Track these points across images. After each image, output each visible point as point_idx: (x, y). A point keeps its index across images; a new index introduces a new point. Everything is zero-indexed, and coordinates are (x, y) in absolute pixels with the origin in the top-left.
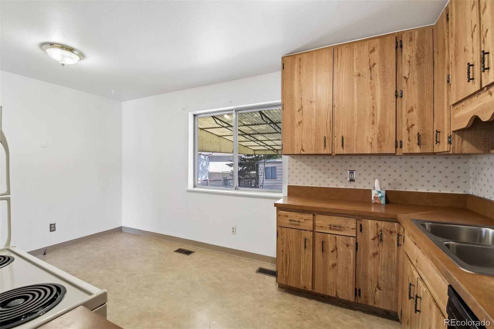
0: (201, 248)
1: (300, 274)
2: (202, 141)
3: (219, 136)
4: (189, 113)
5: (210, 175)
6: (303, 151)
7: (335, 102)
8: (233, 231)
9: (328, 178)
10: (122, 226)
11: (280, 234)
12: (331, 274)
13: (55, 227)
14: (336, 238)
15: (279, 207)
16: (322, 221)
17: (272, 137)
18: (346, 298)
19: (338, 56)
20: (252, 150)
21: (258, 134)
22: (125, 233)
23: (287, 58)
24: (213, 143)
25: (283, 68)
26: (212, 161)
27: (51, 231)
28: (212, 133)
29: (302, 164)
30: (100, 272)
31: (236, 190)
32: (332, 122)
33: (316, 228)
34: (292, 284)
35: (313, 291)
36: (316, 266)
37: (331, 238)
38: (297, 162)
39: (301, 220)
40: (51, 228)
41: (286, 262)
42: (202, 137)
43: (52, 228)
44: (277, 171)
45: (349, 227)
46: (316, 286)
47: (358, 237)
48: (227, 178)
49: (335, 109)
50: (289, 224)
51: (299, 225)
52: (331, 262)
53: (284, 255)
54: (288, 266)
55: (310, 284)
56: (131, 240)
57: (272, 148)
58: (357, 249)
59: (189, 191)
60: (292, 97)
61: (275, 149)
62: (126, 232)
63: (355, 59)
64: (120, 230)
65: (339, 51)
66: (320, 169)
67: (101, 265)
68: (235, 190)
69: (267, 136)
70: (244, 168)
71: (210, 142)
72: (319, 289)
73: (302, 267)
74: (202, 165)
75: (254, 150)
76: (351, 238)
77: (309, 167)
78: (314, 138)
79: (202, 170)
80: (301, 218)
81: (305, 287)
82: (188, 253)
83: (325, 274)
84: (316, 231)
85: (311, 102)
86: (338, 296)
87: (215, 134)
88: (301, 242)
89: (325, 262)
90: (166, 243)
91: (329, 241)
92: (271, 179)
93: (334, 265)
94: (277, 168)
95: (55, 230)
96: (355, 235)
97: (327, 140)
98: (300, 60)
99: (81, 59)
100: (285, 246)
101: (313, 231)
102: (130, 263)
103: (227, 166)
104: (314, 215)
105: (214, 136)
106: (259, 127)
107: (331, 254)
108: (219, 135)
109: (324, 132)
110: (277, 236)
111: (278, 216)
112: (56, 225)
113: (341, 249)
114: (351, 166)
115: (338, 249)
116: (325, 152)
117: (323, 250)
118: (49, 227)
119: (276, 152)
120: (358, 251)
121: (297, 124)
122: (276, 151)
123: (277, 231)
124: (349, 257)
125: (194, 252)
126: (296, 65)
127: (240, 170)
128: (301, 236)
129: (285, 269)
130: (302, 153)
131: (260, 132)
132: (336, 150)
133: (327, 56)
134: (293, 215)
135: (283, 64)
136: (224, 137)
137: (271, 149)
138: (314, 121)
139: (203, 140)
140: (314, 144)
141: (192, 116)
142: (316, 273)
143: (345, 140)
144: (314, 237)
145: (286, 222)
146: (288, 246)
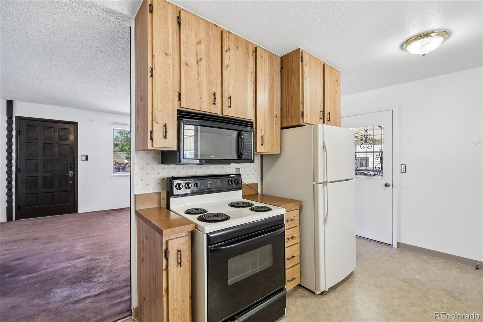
99: (446, 39)
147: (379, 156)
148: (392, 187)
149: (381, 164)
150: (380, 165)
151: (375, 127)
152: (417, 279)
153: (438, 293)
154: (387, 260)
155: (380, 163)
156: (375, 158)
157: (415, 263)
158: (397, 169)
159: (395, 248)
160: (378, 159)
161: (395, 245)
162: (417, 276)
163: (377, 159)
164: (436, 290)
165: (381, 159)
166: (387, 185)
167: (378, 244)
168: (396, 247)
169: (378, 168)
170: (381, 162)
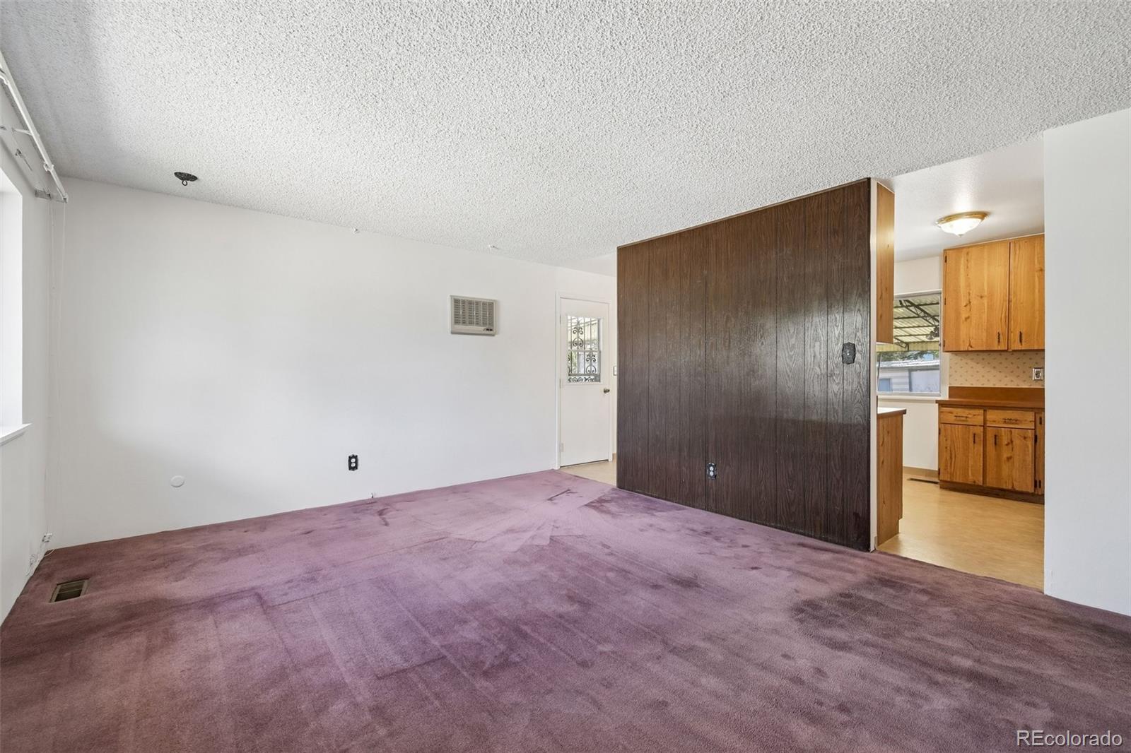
1: (968, 469)
6: (971, 347)
7: (1012, 297)
9: (1006, 377)
11: (942, 430)
12: (1005, 468)
14: (1011, 432)
15: (942, 404)
16: (993, 416)
18: (1024, 489)
19: (1015, 250)
23: (950, 251)
25: (946, 261)
29: (969, 361)
32: (1008, 317)
33: (988, 422)
34: (959, 479)
35: (985, 486)
36: (988, 460)
37: (1005, 432)
38: (961, 360)
39: (970, 416)
41: (951, 458)
45: (1026, 421)
46: (988, 480)
47: (1038, 430)
49: (1012, 304)
50: (955, 420)
51: (967, 421)
52: (1005, 455)
53: (949, 452)
54: (953, 463)
55: (981, 479)
58: (1036, 441)
60: (957, 291)
63: (1036, 254)
65: (1017, 246)
66: (994, 368)
72: (991, 482)
73: (971, 463)
76: (1030, 431)
77: (979, 365)
78: (985, 334)
80: (970, 414)
81: (975, 482)
83: (999, 467)
84: (988, 425)
85: (982, 297)
86: (1015, 487)
88: (969, 438)
89: (999, 457)
91: (1003, 434)
93: (1009, 458)
94: (893, 381)
96: (1033, 428)
97: (1001, 336)
98: (968, 254)
100: (949, 442)
101: (984, 426)
104: (984, 411)
107: (1005, 448)
109: (998, 327)
110: (939, 433)
111: (940, 413)
113: (1017, 442)
114: (1037, 363)
115: (1014, 443)
116: (1000, 348)
117: (996, 444)
119: (905, 348)
120: (1038, 443)
121: (964, 319)
122: (904, 345)
123: (940, 430)
124: (1026, 449)
126: (963, 259)
128: (969, 432)
129: (949, 465)
130: (970, 349)
132: (1012, 346)
133: (1001, 252)
134: (959, 411)
135: (946, 257)
138: (985, 316)
140: (984, 340)
142: (988, 467)
143: (1023, 336)
144: (985, 432)
145: (951, 418)
146: (952, 441)
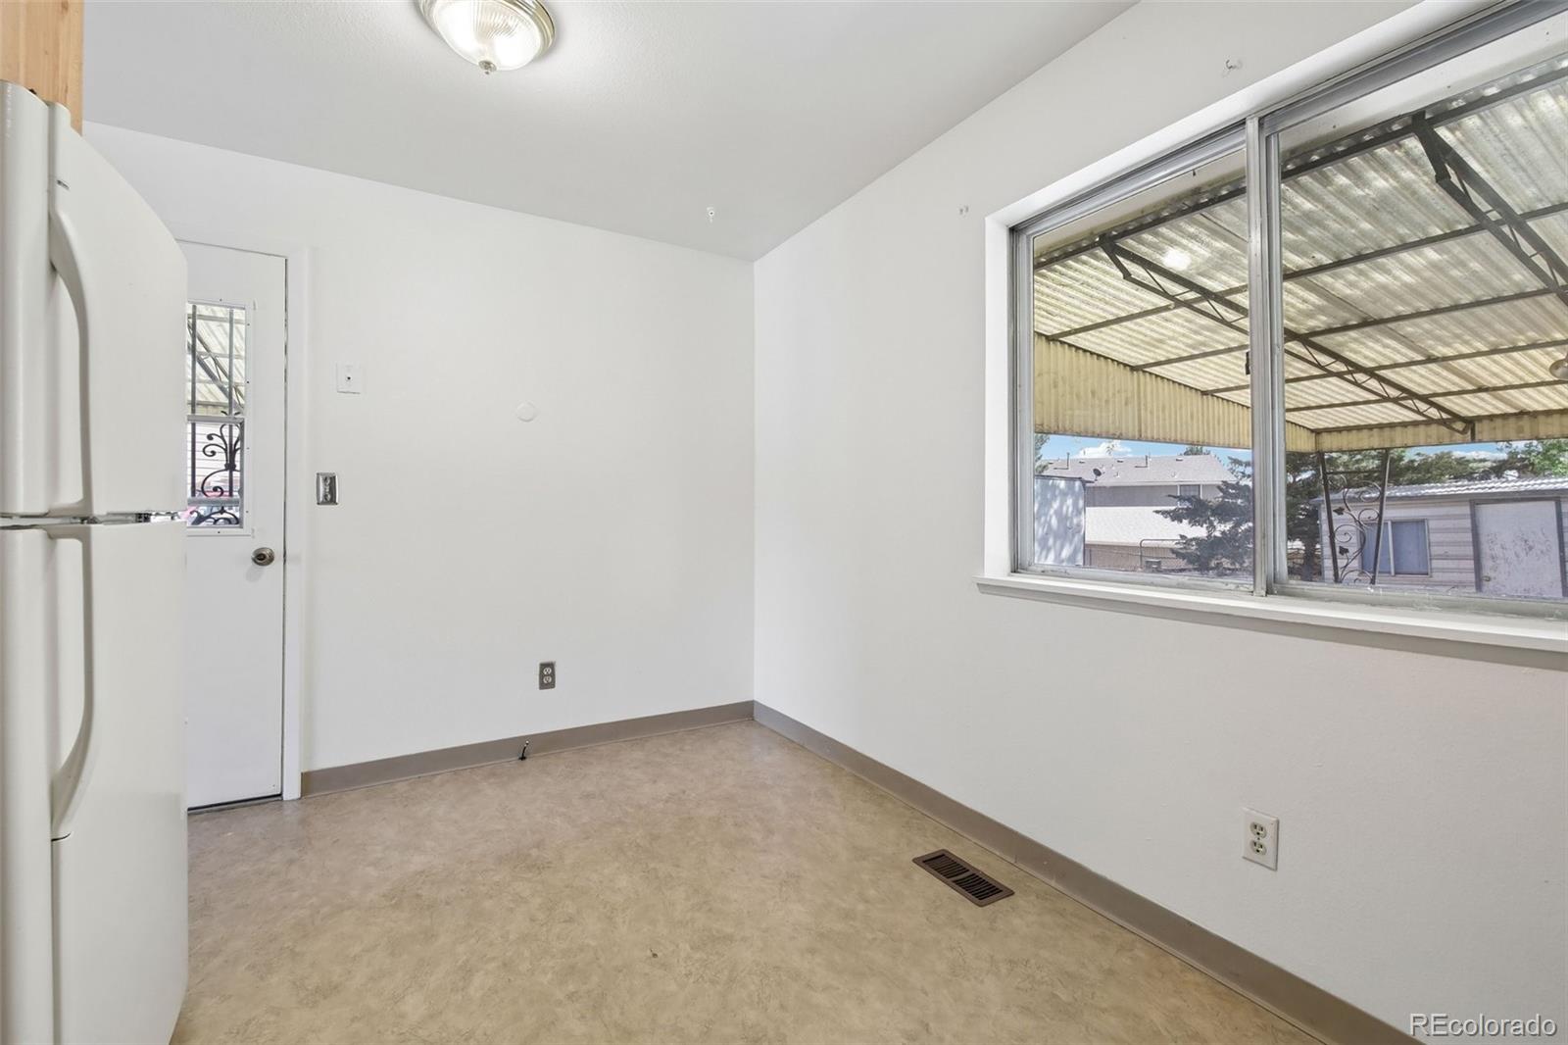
0: (1047, 880)
2: (1053, 391)
3: (1134, 369)
4: (986, 219)
5: (1087, 553)
8: (1257, 847)
10: (755, 699)
13: (553, 675)
17: (1457, 337)
20: (1305, 434)
21: (1366, 323)
22: (761, 726)
24: (1105, 397)
26: (1094, 506)
27: (543, 686)
28: (1099, 356)
30: (623, 881)
31: (1270, 598)
40: (542, 676)
42: (1056, 373)
43: (547, 676)
44: (1434, 538)
48: (1159, 563)
56: (769, 761)
57: (1440, 408)
59: (987, 588)
61: (1456, 417)
62: (764, 723)
64: (745, 713)
67: (638, 846)
68: (1268, 592)
69: (1428, 332)
70: (1244, 527)
71: (1093, 393)
74: (1058, 513)
75: (1312, 431)
79: (1059, 527)
82: (981, 889)
87: (1113, 360)
90: (890, 806)
92: (1396, 573)
94: (1432, 524)
95: (552, 685)
102: (733, 870)
103: (1160, 516)
105: (1112, 367)
106: (1381, 278)
108: (1133, 362)
112: (557, 669)
118: (538, 673)
119: (1462, 432)
125: (1012, 893)
127: (1223, 533)
131: (1375, 311)
136: (1156, 370)
137: (1434, 413)
139: (1060, 384)
141: (1004, 236)
147: (222, 437)
148: (285, 561)
149: (227, 473)
150: (220, 479)
151: (198, 306)
152: (423, 872)
153: (496, 878)
154: (291, 862)
155: (224, 468)
156: (199, 447)
157: (384, 819)
158: (305, 491)
159: (293, 800)
160: (214, 453)
161: (292, 792)
162: (418, 862)
163: (208, 449)
164: (486, 871)
165: (231, 452)
166: (262, 558)
167: (218, 814)
168: (297, 794)
169: (215, 489)
170: (230, 466)
